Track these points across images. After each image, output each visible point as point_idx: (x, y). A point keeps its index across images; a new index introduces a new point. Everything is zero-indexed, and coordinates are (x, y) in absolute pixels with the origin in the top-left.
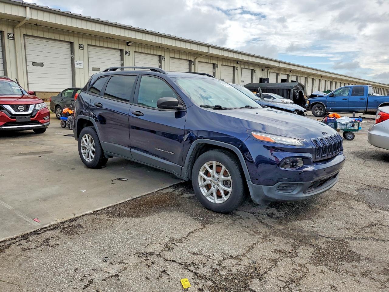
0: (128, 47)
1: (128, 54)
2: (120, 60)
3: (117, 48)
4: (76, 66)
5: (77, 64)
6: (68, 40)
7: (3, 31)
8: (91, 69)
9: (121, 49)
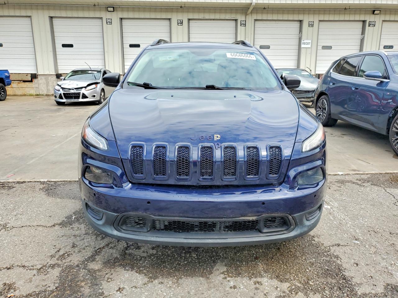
0: (374, 15)
1: (373, 25)
2: (361, 34)
3: (358, 19)
4: (302, 46)
5: (304, 43)
6: (297, 19)
7: (237, 19)
8: (320, 48)
9: (363, 19)
